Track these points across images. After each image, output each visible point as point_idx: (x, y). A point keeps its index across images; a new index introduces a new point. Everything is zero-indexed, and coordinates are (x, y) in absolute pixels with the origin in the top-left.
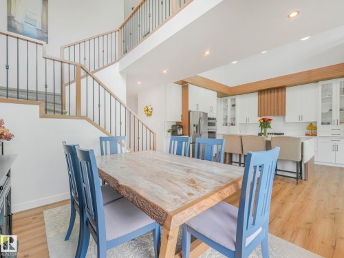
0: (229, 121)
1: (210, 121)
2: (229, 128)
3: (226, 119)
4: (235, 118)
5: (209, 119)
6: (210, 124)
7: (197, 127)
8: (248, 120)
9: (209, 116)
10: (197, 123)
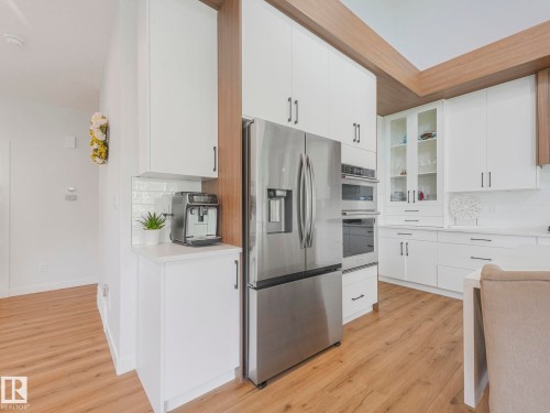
0: (412, 185)
1: (351, 180)
2: (411, 206)
3: (400, 179)
4: (434, 176)
5: (348, 170)
6: (349, 192)
7: (290, 201)
8: (486, 178)
9: (345, 160)
10: (288, 182)
